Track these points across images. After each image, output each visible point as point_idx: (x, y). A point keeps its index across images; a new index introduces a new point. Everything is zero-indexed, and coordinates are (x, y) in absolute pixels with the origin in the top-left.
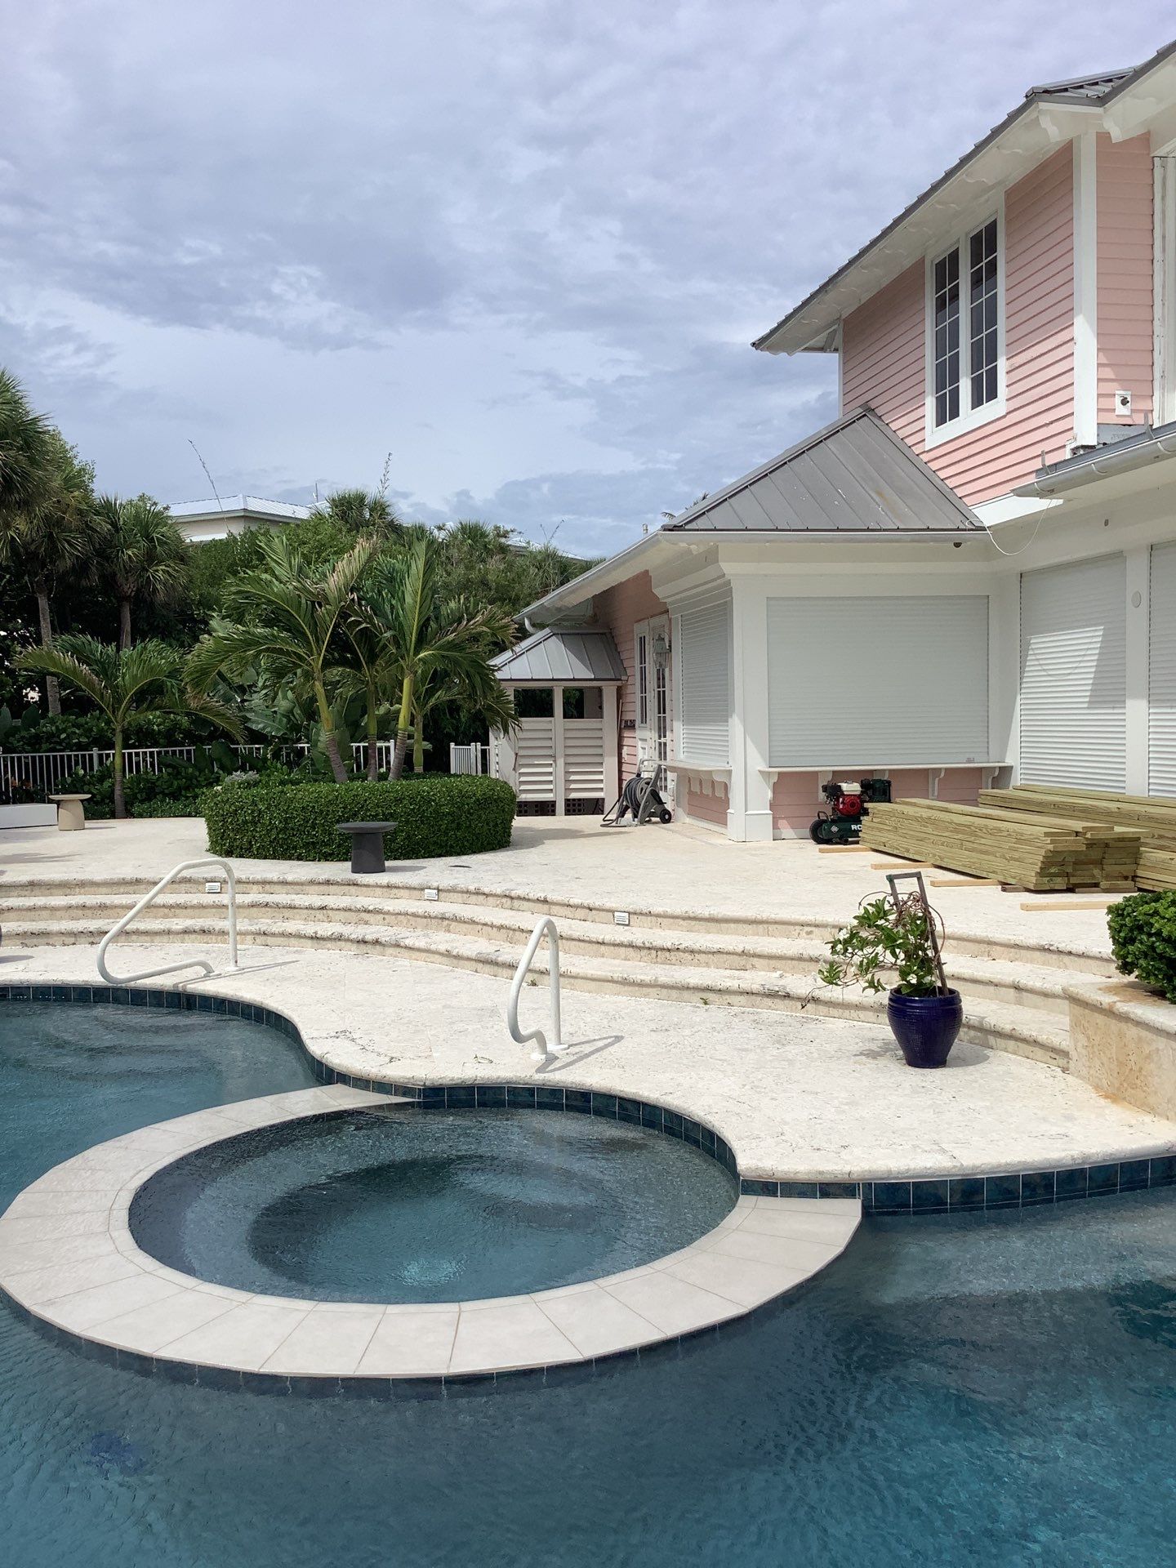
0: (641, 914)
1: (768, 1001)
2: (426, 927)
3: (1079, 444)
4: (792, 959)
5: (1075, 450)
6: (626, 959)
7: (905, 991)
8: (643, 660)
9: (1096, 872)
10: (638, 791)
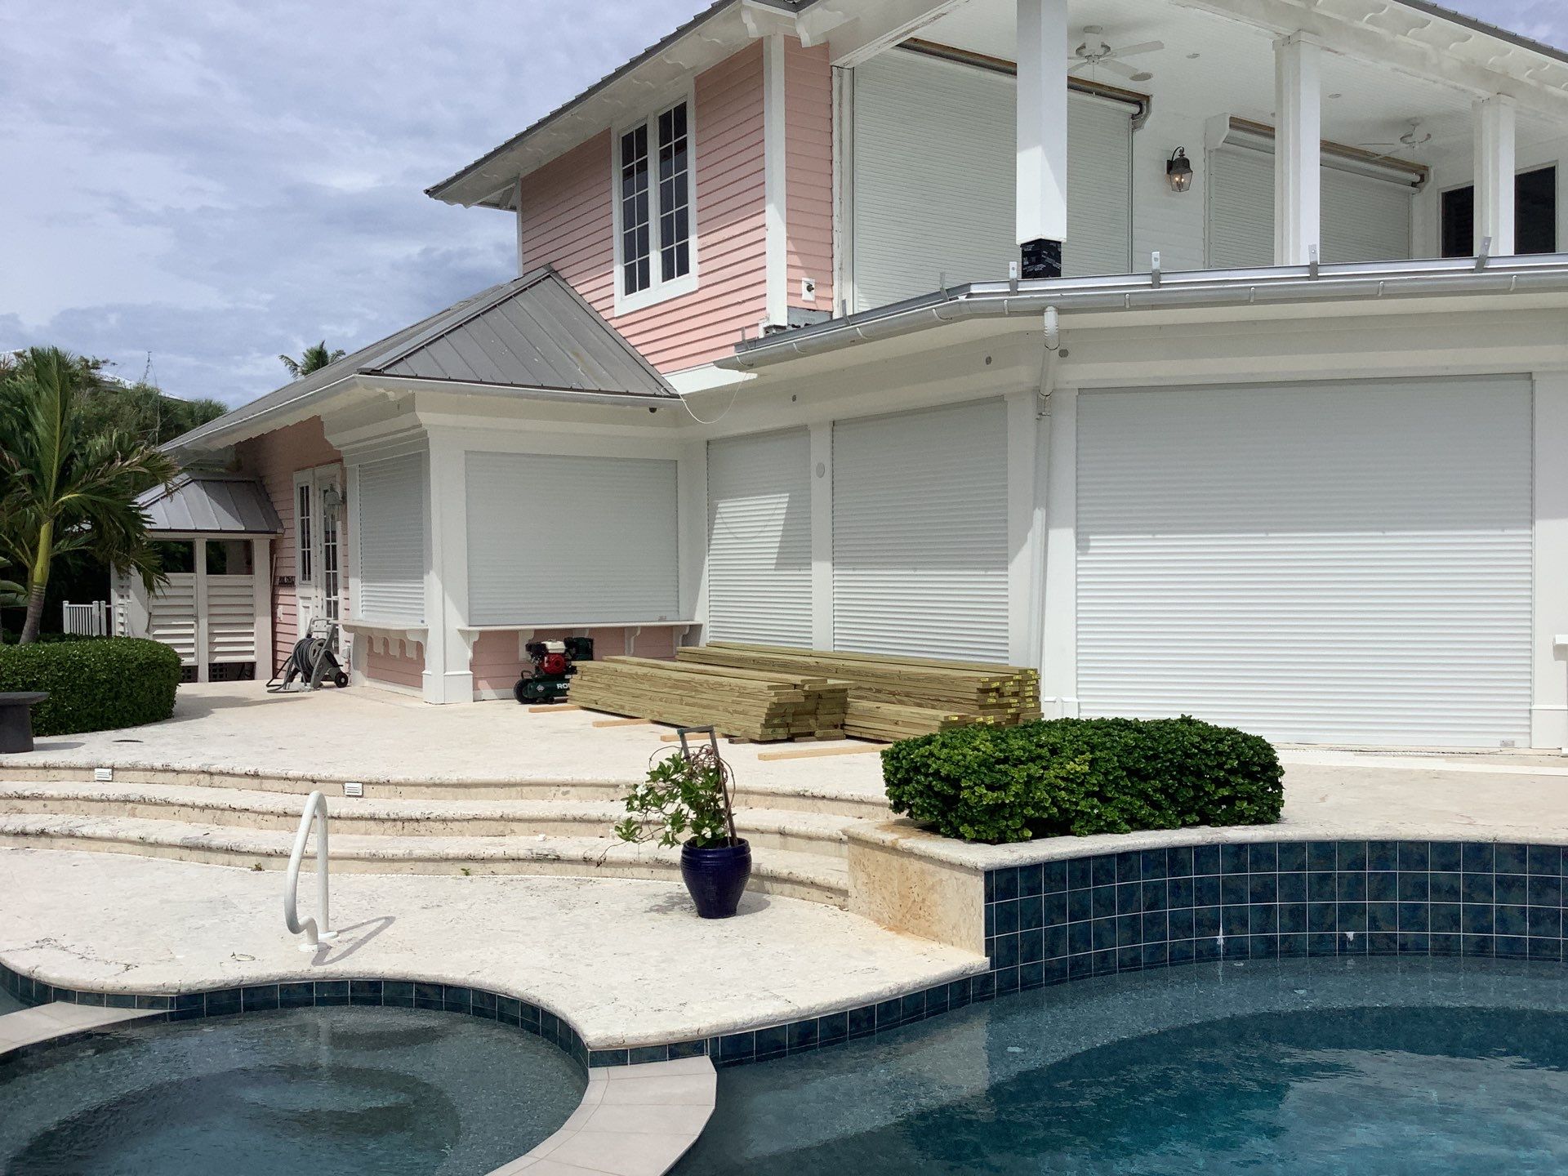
0: (377, 783)
1: (536, 866)
2: (103, 811)
3: (772, 323)
4: (555, 821)
5: (767, 329)
6: (366, 833)
7: (700, 844)
8: (305, 510)
9: (812, 722)
10: (311, 653)
